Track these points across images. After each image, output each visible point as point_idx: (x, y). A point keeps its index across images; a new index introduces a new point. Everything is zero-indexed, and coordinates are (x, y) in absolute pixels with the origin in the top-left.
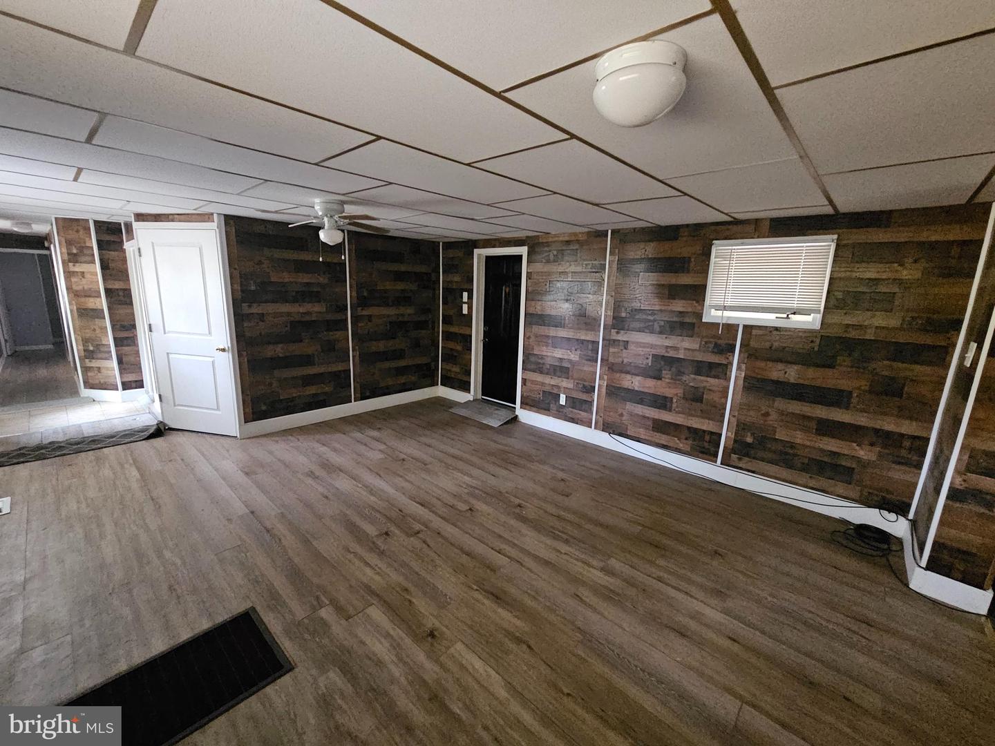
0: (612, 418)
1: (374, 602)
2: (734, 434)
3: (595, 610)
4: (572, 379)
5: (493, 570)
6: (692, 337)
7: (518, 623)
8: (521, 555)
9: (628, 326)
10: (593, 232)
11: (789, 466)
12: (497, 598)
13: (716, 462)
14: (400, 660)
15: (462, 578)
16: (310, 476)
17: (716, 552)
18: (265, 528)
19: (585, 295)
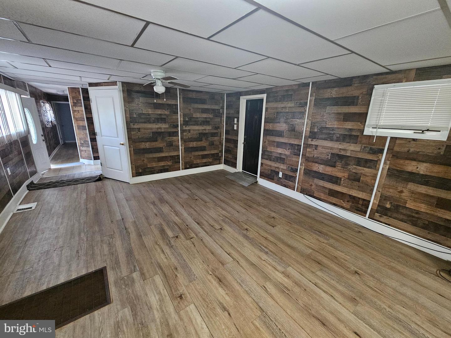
0: (306, 186)
1: (159, 273)
2: (378, 202)
3: (272, 297)
4: (286, 164)
5: (223, 264)
6: (356, 144)
7: (227, 298)
8: (240, 258)
9: (318, 137)
10: (302, 84)
11: (414, 224)
12: (220, 281)
13: (365, 216)
14: (161, 308)
15: (205, 266)
16: (152, 204)
17: (356, 272)
18: (125, 227)
19: (295, 120)
